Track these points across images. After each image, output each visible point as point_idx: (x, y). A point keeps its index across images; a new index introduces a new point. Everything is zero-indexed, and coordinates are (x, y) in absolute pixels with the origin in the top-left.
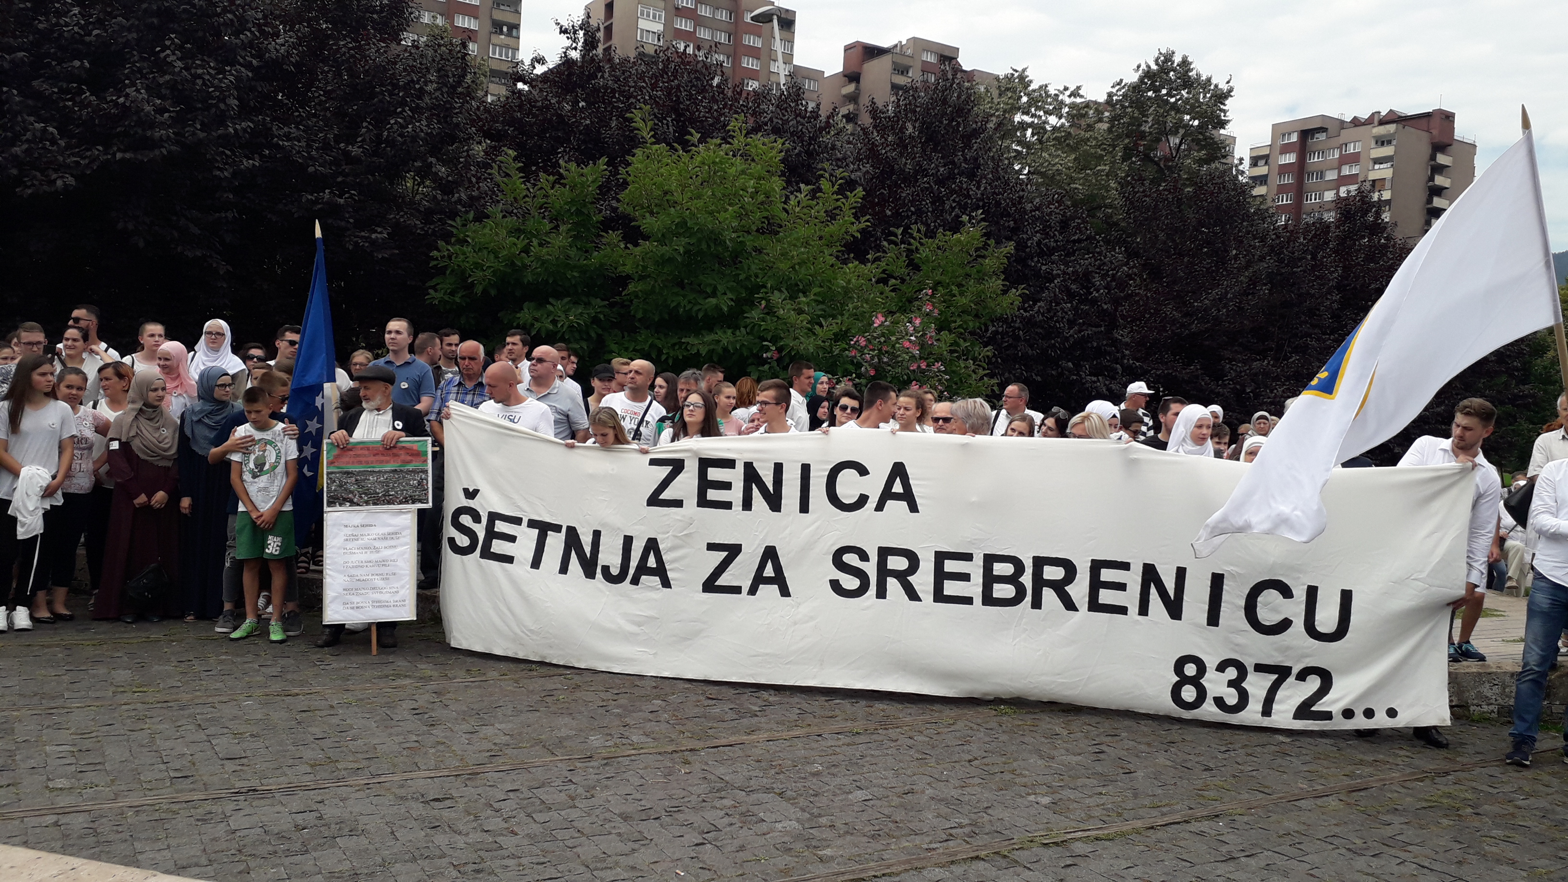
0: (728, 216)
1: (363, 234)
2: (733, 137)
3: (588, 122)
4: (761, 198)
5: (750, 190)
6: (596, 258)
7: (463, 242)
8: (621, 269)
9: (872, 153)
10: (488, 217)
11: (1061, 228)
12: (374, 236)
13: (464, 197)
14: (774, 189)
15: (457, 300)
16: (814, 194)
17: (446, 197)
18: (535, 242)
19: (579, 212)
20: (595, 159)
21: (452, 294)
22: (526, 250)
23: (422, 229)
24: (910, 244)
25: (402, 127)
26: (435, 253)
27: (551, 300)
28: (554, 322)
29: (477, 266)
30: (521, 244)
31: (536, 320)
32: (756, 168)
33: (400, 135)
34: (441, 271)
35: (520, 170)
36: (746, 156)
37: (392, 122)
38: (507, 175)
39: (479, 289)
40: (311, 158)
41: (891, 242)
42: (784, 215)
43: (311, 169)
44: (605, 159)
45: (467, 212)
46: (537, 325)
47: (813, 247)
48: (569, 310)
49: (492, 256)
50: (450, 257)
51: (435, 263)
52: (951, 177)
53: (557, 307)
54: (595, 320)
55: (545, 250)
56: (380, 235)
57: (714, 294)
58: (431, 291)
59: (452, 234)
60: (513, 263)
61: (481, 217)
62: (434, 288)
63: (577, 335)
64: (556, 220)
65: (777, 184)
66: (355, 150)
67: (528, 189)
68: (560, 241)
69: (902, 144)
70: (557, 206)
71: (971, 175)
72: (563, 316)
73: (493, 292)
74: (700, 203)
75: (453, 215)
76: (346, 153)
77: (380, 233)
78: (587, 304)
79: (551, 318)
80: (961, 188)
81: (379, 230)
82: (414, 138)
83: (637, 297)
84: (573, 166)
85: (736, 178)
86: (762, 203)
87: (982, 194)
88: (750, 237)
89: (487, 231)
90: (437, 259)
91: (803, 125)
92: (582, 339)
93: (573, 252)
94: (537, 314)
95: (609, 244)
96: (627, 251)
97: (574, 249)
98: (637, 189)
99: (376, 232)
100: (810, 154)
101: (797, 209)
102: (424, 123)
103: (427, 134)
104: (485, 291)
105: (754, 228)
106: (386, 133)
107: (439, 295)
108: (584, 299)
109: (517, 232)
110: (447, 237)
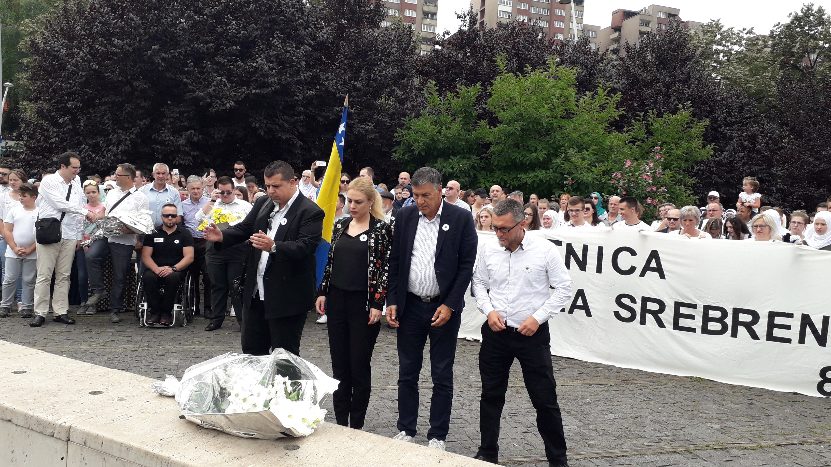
0: (545, 111)
1: (362, 126)
2: (549, 68)
3: (471, 64)
4: (563, 99)
5: (557, 96)
6: (474, 135)
7: (409, 128)
8: (486, 139)
9: (627, 72)
10: (421, 115)
11: (740, 110)
12: (367, 128)
13: (409, 106)
14: (571, 95)
15: (406, 158)
16: (593, 97)
17: (401, 107)
18: (444, 128)
19: (466, 111)
20: (475, 83)
21: (403, 155)
22: (439, 132)
23: (390, 123)
24: (649, 121)
25: (380, 71)
26: (396, 134)
27: (451, 157)
28: (452, 168)
29: (416, 141)
30: (437, 128)
31: (444, 167)
32: (561, 84)
33: (380, 76)
34: (398, 143)
35: (437, 91)
36: (556, 77)
37: (376, 69)
38: (431, 93)
39: (416, 152)
40: (338, 89)
41: (636, 120)
42: (576, 108)
43: (338, 95)
44: (480, 83)
45: (411, 114)
46: (444, 170)
47: (592, 125)
48: (460, 161)
49: (423, 135)
50: (403, 137)
51: (396, 139)
52: (674, 83)
53: (454, 160)
54: (473, 167)
55: (448, 132)
56: (370, 127)
57: (535, 151)
58: (394, 154)
59: (404, 125)
60: (433, 139)
61: (417, 116)
62: (395, 152)
63: (464, 175)
64: (454, 116)
65: (573, 92)
66: (358, 84)
67: (441, 100)
68: (456, 126)
69: (645, 66)
70: (455, 108)
71: (685, 82)
72: (457, 165)
73: (423, 154)
74: (530, 103)
75: (404, 115)
76: (354, 86)
77: (370, 126)
78: (469, 159)
79: (451, 166)
80: (679, 89)
81: (370, 124)
82: (386, 77)
83: (495, 154)
84: (463, 87)
85: (550, 89)
86: (563, 102)
87: (692, 93)
88: (557, 121)
89: (421, 123)
90: (397, 137)
91: (588, 59)
92: (466, 176)
93: (462, 132)
94: (444, 164)
95: (481, 127)
96: (490, 130)
97: (463, 130)
98: (497, 97)
99: (368, 125)
100: (591, 75)
101: (584, 105)
102: (391, 69)
103: (392, 75)
104: (419, 153)
105: (559, 116)
106: (373, 75)
107: (397, 155)
108: (468, 156)
109: (435, 123)
110: (401, 126)
